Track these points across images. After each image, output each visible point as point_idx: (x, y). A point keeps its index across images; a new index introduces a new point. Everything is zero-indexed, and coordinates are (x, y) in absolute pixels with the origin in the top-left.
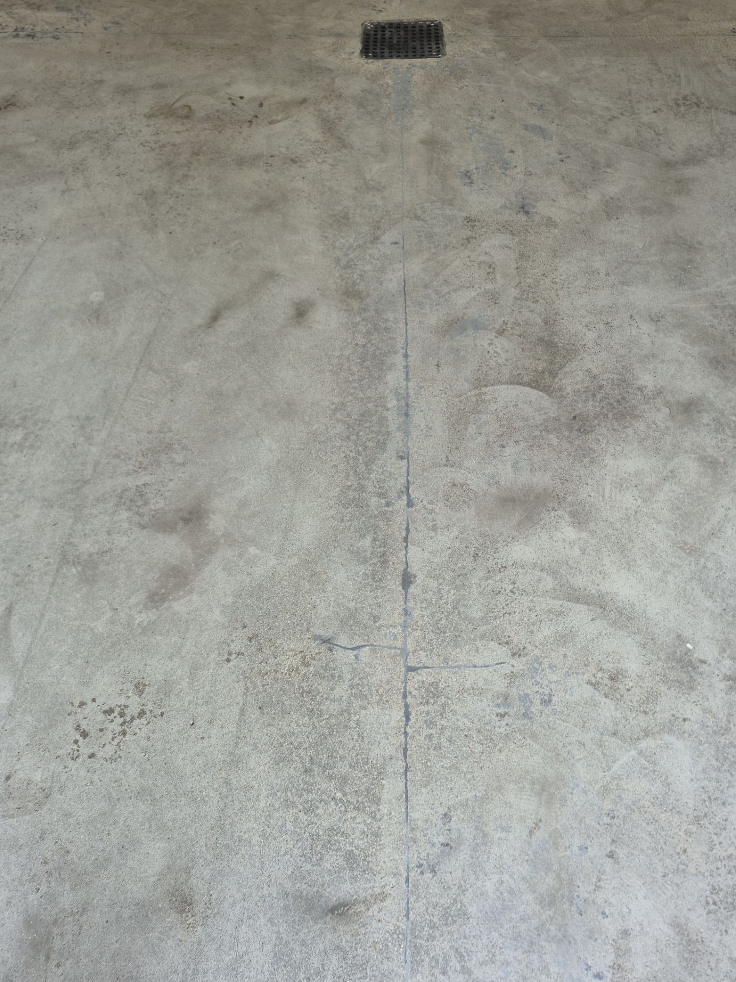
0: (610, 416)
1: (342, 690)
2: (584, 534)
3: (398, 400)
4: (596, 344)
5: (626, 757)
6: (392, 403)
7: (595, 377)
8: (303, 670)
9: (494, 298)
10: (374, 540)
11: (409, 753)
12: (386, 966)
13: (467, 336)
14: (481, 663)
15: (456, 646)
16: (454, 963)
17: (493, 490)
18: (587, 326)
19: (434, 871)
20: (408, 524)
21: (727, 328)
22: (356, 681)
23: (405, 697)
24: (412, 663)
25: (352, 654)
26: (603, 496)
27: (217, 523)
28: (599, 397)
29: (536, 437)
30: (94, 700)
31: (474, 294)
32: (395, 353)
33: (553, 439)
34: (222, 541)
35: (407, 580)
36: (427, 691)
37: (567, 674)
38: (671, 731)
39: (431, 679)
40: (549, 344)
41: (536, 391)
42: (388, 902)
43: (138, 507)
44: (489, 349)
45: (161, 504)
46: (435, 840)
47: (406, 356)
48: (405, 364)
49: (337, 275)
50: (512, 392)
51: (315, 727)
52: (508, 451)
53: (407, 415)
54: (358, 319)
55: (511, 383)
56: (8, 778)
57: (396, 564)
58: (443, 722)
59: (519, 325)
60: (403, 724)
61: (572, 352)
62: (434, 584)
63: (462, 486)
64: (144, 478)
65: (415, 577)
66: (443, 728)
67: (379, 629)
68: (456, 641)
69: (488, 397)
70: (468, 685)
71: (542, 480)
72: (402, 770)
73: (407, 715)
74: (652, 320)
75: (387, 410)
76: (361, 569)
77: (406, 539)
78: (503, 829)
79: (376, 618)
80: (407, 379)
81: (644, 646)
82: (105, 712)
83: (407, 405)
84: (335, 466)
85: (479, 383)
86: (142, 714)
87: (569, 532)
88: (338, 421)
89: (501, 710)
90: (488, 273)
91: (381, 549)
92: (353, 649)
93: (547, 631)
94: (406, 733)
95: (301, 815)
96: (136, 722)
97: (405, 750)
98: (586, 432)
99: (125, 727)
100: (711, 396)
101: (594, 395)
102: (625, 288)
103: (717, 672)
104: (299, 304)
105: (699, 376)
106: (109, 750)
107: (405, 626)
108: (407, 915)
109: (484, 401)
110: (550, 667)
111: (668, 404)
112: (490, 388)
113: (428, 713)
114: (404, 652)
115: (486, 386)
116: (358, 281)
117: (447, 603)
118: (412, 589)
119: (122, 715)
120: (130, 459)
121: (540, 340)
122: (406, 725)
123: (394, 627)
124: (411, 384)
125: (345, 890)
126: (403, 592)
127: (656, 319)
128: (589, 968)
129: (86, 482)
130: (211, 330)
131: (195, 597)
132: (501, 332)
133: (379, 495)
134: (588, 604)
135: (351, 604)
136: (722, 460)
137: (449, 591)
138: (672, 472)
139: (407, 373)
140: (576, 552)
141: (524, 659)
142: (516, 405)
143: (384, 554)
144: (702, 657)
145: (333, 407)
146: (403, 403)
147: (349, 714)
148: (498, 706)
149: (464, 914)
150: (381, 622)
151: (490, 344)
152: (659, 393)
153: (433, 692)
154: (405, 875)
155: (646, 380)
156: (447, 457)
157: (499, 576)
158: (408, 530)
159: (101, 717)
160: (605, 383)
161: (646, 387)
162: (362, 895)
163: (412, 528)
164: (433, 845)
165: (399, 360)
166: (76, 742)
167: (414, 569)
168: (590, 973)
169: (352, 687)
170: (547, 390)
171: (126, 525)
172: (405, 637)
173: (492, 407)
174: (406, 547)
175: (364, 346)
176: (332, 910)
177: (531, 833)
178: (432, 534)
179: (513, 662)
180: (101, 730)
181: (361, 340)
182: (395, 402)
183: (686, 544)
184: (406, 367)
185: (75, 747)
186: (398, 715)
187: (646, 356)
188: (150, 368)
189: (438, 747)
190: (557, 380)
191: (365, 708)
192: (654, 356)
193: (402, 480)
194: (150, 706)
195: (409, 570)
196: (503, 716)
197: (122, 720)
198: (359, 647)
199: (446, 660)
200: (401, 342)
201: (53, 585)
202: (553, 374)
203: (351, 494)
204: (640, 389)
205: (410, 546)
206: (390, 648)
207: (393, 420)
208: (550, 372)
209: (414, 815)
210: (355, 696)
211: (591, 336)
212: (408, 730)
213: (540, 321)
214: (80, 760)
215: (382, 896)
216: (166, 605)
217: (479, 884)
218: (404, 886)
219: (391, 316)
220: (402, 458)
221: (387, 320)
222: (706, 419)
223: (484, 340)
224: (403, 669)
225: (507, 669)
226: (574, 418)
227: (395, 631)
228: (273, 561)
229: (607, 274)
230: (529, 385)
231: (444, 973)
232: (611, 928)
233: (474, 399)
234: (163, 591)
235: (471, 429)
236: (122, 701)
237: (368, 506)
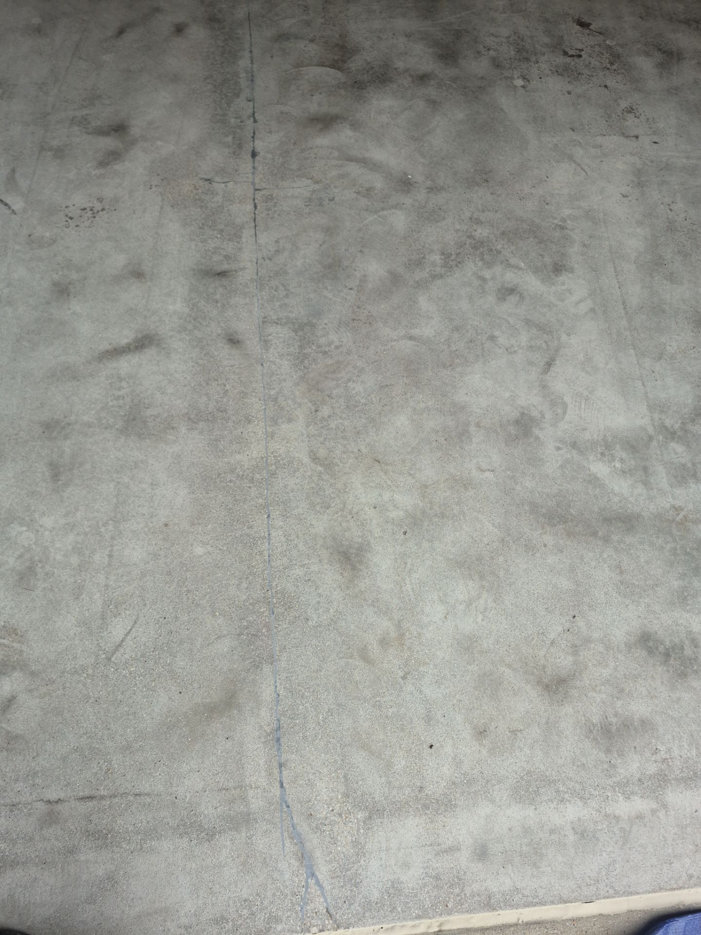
0: (377, 81)
1: (219, 198)
2: (358, 134)
3: (246, 73)
4: (371, 47)
5: (372, 218)
6: (243, 75)
7: (369, 63)
8: (195, 192)
9: (308, 24)
10: (234, 138)
11: (256, 220)
12: (247, 290)
13: (291, 42)
14: (297, 186)
15: (283, 181)
16: (281, 288)
17: (306, 115)
18: (366, 38)
19: (270, 259)
20: (254, 131)
21: (451, 40)
22: (226, 194)
23: (254, 200)
24: (257, 187)
25: (223, 185)
26: (370, 117)
27: (135, 131)
28: (371, 72)
29: (332, 91)
30: (74, 205)
31: (294, 21)
32: (244, 50)
33: (343, 92)
34: (140, 139)
35: (254, 154)
36: (267, 198)
37: (344, 189)
38: (396, 208)
39: (268, 193)
40: (343, 47)
41: (333, 70)
42: (247, 271)
43: (84, 125)
44: (305, 49)
45: (99, 123)
46: (271, 249)
47: (251, 52)
48: (250, 56)
49: (203, 10)
50: (319, 70)
51: (203, 212)
52: (315, 97)
53: (252, 81)
54: (218, 33)
55: (318, 66)
56: (30, 236)
57: (248, 147)
58: (276, 209)
59: (324, 37)
60: (253, 211)
61: (356, 51)
62: (270, 156)
63: (287, 113)
64: (85, 112)
65: (259, 153)
66: (275, 211)
67: (238, 175)
68: (283, 179)
69: (303, 72)
70: (289, 194)
71: (335, 110)
72: (253, 226)
73: (256, 207)
74: (406, 36)
75: (240, 78)
76: (227, 150)
77: (253, 137)
78: (306, 244)
79: (236, 171)
80: (252, 63)
81: (386, 178)
82: (82, 210)
83: (253, 76)
84: (208, 105)
85: (298, 65)
86: (103, 210)
87: (350, 133)
88: (208, 83)
89: (307, 204)
90: (304, 11)
91: (238, 142)
92: (224, 183)
93: (334, 173)
94: (255, 214)
95: (199, 243)
96: (100, 213)
97: (255, 220)
98: (362, 89)
99: (94, 215)
100: (437, 72)
101: (368, 72)
102: (391, 19)
103: (423, 186)
104: (177, 25)
105: (431, 63)
106: (87, 223)
107: (253, 173)
108: (257, 274)
109: (301, 74)
110: (334, 187)
111: (411, 76)
112: (305, 68)
113: (267, 206)
114: (253, 183)
115: (302, 67)
116: (217, 13)
117: (278, 164)
118: (257, 158)
119: (91, 210)
120: (75, 103)
121: (337, 45)
122: (255, 210)
123: (247, 174)
124: (255, 66)
125: (225, 267)
126: (252, 160)
127: (408, 36)
128: (346, 287)
129: (48, 114)
130: (119, 39)
131: (126, 163)
132: (312, 41)
133: (236, 118)
134: (357, 162)
135: (221, 165)
136: (439, 101)
137: (279, 159)
138: (410, 106)
139: (252, 61)
140: (353, 141)
141: (320, 185)
142: (320, 76)
143: (240, 143)
144: (416, 180)
145: (204, 77)
146: (250, 75)
147: (223, 207)
148: (306, 202)
149: (286, 273)
150: (239, 172)
151: (305, 47)
152: (407, 71)
153: (269, 198)
154: (255, 261)
155: (400, 65)
156: (278, 100)
157: (308, 152)
158: (254, 133)
159: (79, 212)
160: (375, 66)
161: (399, 68)
162: (233, 268)
163: (256, 132)
164: (270, 251)
165: (247, 54)
166: (67, 221)
167: (258, 149)
168: (347, 288)
169: (224, 197)
170: (339, 69)
171: (78, 133)
172: (254, 178)
173: (307, 77)
174: (254, 141)
175: (223, 47)
176: (219, 274)
177: (321, 245)
178: (269, 135)
179: (314, 185)
180: (81, 216)
181: (221, 44)
182: (244, 74)
183: (413, 136)
184: (251, 57)
185: (67, 223)
186: (250, 207)
187: (401, 54)
188: (80, 58)
189: (273, 218)
190: (346, 64)
191: (232, 205)
192: (406, 53)
193: (250, 111)
194: (107, 207)
195: (255, 150)
196: (307, 206)
197: (92, 212)
198: (227, 182)
199: (277, 186)
200: (247, 45)
201: (37, 160)
202: (344, 62)
203: (218, 117)
204: (396, 69)
205: (256, 140)
206: (246, 182)
207: (243, 83)
208: (342, 61)
209: (258, 241)
210: (226, 200)
211: (368, 43)
212: (256, 212)
213: (337, 36)
214: (71, 228)
215: (244, 269)
216: (110, 166)
217: (294, 263)
218: (255, 265)
219: (240, 32)
220: (250, 101)
221: (238, 34)
222: (432, 82)
223: (301, 45)
224: (253, 190)
225: (311, 189)
226: (356, 82)
227: (247, 175)
228: (173, 148)
229: (381, 13)
230: (329, 66)
231: (276, 291)
232: (358, 274)
233: (294, 73)
234: (107, 161)
235: (293, 87)
236: (91, 205)
237: (229, 123)
